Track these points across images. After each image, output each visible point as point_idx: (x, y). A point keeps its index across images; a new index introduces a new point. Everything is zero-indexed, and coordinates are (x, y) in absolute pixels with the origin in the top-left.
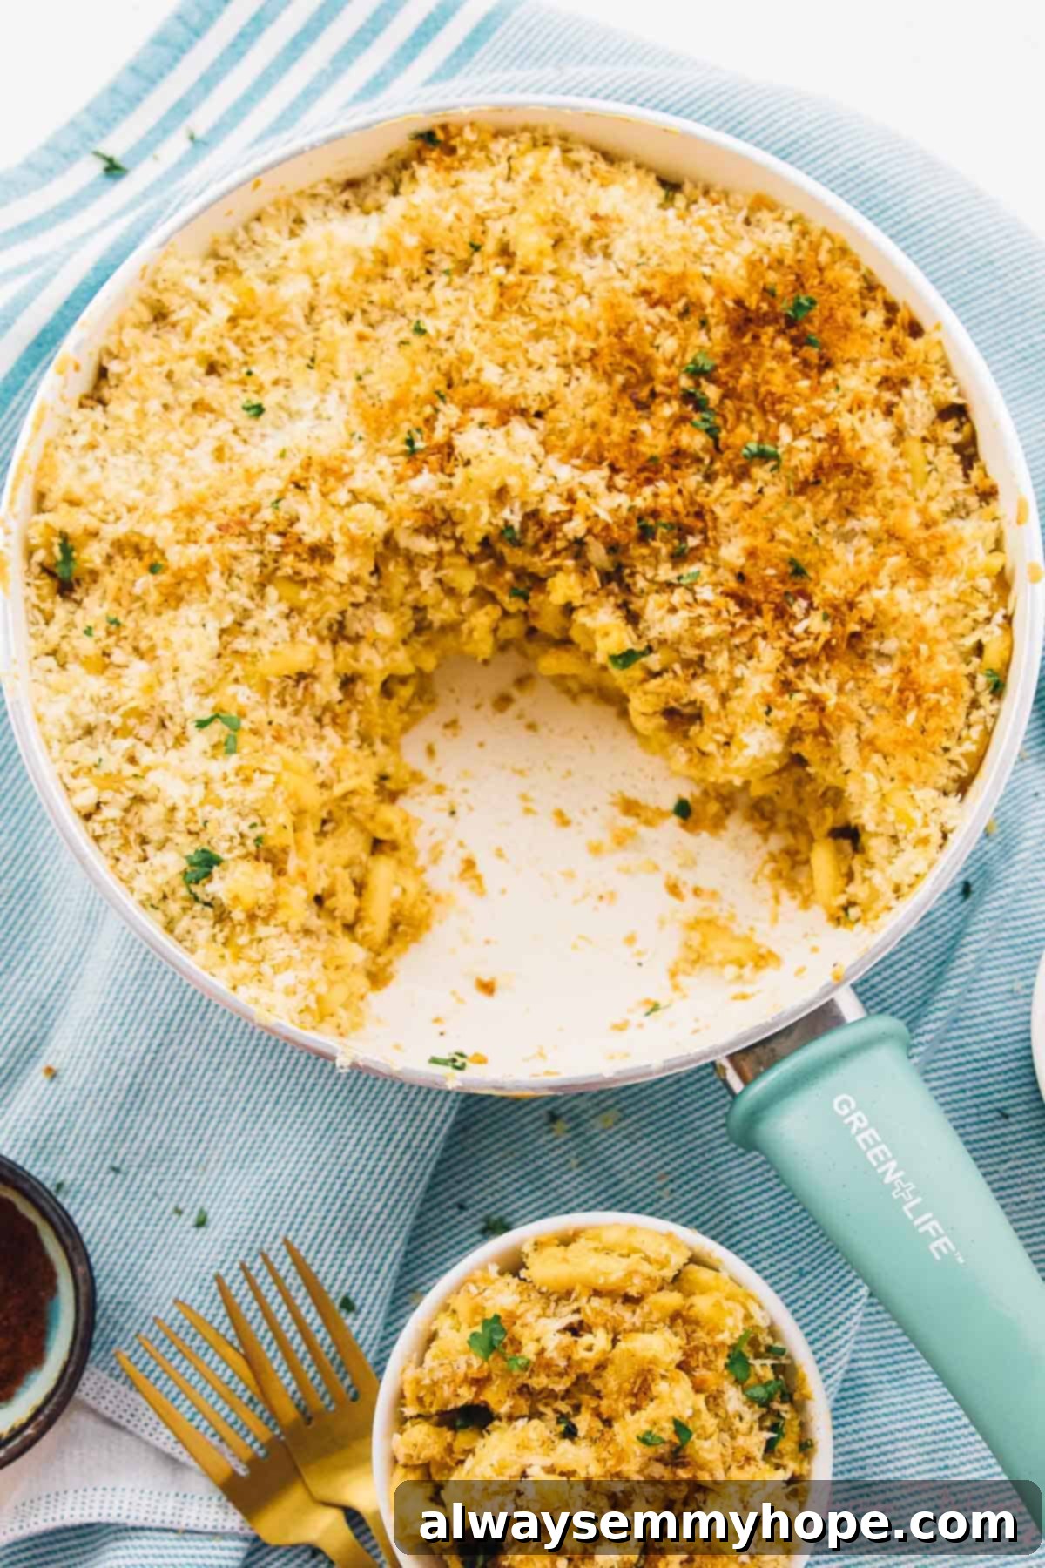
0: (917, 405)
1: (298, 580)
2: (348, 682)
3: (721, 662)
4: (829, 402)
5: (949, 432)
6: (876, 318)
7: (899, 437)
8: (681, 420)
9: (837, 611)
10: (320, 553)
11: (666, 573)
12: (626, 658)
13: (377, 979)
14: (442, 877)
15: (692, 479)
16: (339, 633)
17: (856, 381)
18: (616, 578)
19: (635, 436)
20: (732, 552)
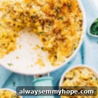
0: (78, 19)
1: (12, 13)
2: (14, 25)
3: (49, 36)
4: (70, 16)
5: (80, 23)
6: (77, 9)
7: (75, 21)
8: (55, 12)
9: (62, 36)
10: (15, 12)
11: (48, 26)
12: (41, 33)
13: (7, 53)
14: (17, 46)
15: (54, 18)
16: (15, 20)
17: (73, 14)
18: (43, 25)
19: (50, 12)
20: (55, 26)
